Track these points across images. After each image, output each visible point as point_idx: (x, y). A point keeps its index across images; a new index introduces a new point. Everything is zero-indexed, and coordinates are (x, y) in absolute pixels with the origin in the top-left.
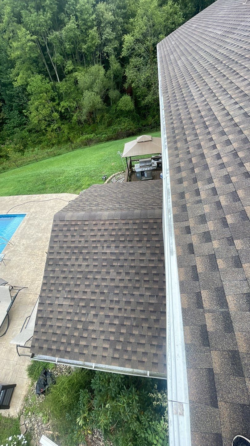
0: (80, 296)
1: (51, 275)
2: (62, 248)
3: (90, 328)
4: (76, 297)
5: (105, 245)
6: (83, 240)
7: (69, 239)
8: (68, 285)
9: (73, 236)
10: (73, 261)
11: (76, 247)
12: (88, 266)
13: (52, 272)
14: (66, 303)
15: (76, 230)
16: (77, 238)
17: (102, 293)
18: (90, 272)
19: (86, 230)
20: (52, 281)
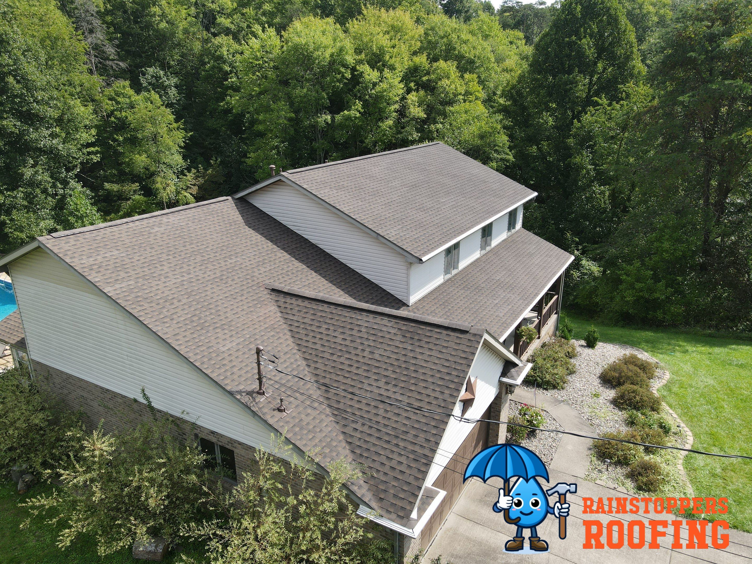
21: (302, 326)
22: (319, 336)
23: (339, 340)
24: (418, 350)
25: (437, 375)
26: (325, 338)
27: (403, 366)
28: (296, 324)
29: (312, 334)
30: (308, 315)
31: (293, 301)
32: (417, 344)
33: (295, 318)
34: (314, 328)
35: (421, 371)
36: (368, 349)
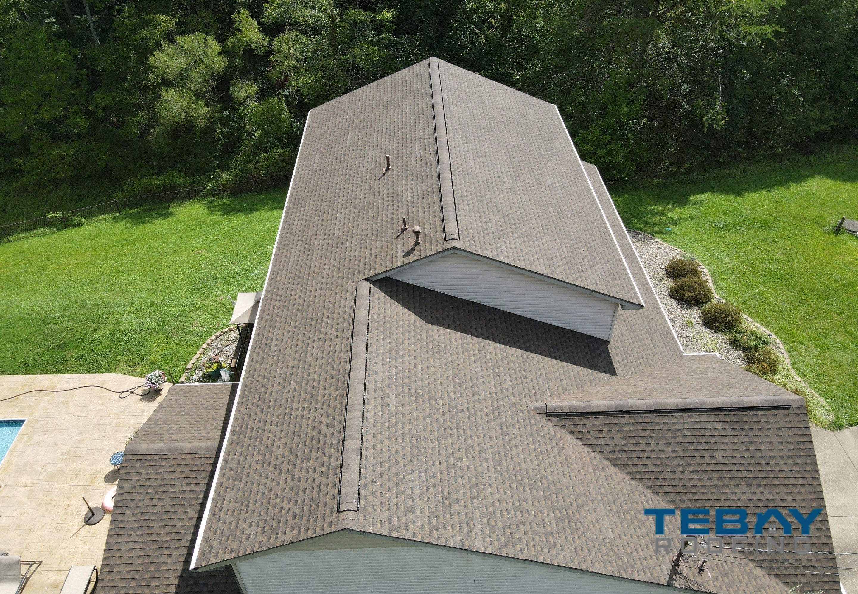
0: (154, 538)
1: (120, 519)
2: (133, 487)
3: (163, 568)
4: (148, 539)
5: (185, 482)
6: (159, 477)
7: (144, 476)
8: (141, 527)
9: (147, 473)
10: (146, 502)
11: (151, 486)
12: (163, 506)
13: (121, 516)
14: (138, 546)
15: (151, 466)
16: (153, 476)
17: (178, 533)
18: (167, 512)
19: (163, 466)
20: (121, 525)
21: (617, 449)
22: (644, 456)
23: (669, 454)
24: (756, 440)
25: (789, 462)
26: (653, 455)
27: (753, 461)
28: (608, 449)
29: (634, 455)
30: (614, 434)
31: (584, 420)
32: (751, 433)
33: (602, 442)
34: (632, 447)
35: (772, 461)
36: (706, 455)
